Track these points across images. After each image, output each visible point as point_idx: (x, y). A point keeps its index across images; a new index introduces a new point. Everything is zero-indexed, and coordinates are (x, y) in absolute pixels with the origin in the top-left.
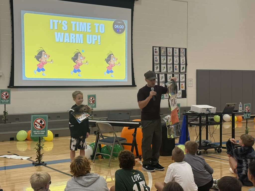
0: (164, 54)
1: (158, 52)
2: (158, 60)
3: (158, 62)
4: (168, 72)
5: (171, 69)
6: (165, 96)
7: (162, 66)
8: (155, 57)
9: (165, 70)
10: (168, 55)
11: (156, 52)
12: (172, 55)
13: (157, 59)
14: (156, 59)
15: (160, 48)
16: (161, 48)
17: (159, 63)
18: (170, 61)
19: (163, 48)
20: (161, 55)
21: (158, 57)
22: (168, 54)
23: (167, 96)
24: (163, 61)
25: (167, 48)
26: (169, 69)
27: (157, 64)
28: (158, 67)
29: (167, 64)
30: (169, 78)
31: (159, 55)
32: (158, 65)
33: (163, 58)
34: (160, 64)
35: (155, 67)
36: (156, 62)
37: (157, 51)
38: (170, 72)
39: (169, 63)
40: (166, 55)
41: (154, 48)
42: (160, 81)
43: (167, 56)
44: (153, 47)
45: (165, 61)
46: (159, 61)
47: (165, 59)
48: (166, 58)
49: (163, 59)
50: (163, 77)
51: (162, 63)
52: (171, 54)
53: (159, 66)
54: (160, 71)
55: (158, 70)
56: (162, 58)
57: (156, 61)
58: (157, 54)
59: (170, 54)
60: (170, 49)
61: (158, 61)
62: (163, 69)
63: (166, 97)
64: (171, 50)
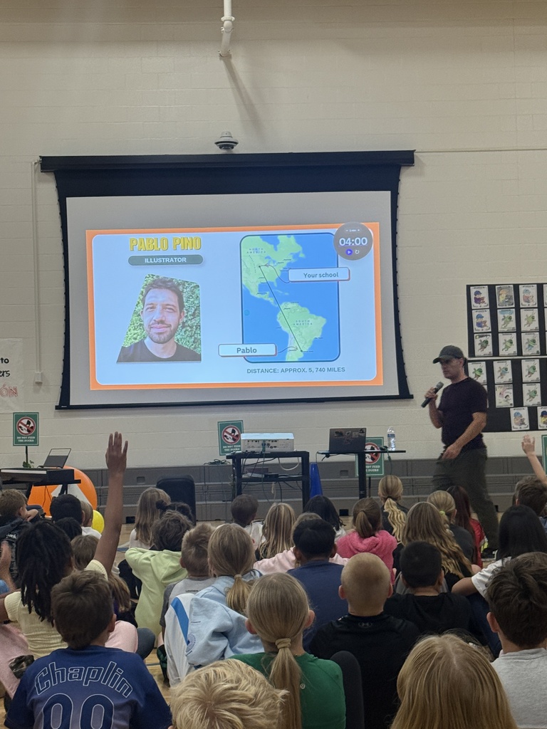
0: (507, 304)
1: (487, 300)
2: (485, 322)
3: (488, 327)
4: (524, 353)
5: (535, 346)
6: (517, 424)
7: (502, 338)
8: (475, 314)
9: (514, 349)
10: (521, 306)
11: (478, 300)
12: (536, 306)
13: (484, 319)
14: (480, 320)
15: (492, 289)
16: (497, 287)
17: (490, 330)
18: (529, 324)
19: (506, 288)
20: (498, 307)
21: (487, 315)
22: (523, 303)
23: (523, 424)
24: (506, 323)
25: (516, 287)
26: (527, 346)
27: (482, 334)
28: (487, 342)
29: (518, 331)
30: (529, 373)
31: (488, 307)
32: (486, 336)
33: (506, 315)
34: (495, 332)
35: (477, 341)
36: (480, 329)
37: (483, 298)
38: (530, 353)
39: (529, 329)
40: (514, 306)
41: (473, 290)
42: (497, 380)
43: (518, 309)
44: (468, 287)
45: (513, 325)
46: (489, 324)
47: (510, 318)
48: (513, 316)
49: (503, 319)
50: (506, 369)
51: (500, 330)
52: (534, 302)
53: (490, 339)
54: (496, 351)
55: (489, 349)
56: (500, 316)
57: (479, 325)
58: (483, 305)
59: (528, 302)
60: (527, 288)
61: (485, 326)
62: (507, 348)
63: (518, 427)
64: (533, 291)
